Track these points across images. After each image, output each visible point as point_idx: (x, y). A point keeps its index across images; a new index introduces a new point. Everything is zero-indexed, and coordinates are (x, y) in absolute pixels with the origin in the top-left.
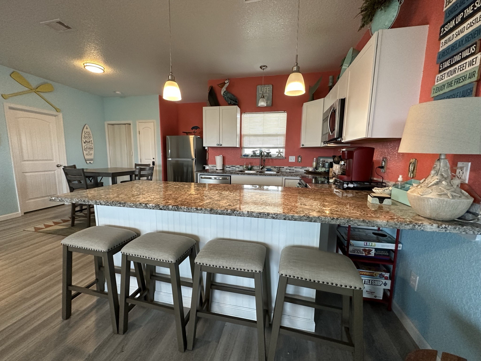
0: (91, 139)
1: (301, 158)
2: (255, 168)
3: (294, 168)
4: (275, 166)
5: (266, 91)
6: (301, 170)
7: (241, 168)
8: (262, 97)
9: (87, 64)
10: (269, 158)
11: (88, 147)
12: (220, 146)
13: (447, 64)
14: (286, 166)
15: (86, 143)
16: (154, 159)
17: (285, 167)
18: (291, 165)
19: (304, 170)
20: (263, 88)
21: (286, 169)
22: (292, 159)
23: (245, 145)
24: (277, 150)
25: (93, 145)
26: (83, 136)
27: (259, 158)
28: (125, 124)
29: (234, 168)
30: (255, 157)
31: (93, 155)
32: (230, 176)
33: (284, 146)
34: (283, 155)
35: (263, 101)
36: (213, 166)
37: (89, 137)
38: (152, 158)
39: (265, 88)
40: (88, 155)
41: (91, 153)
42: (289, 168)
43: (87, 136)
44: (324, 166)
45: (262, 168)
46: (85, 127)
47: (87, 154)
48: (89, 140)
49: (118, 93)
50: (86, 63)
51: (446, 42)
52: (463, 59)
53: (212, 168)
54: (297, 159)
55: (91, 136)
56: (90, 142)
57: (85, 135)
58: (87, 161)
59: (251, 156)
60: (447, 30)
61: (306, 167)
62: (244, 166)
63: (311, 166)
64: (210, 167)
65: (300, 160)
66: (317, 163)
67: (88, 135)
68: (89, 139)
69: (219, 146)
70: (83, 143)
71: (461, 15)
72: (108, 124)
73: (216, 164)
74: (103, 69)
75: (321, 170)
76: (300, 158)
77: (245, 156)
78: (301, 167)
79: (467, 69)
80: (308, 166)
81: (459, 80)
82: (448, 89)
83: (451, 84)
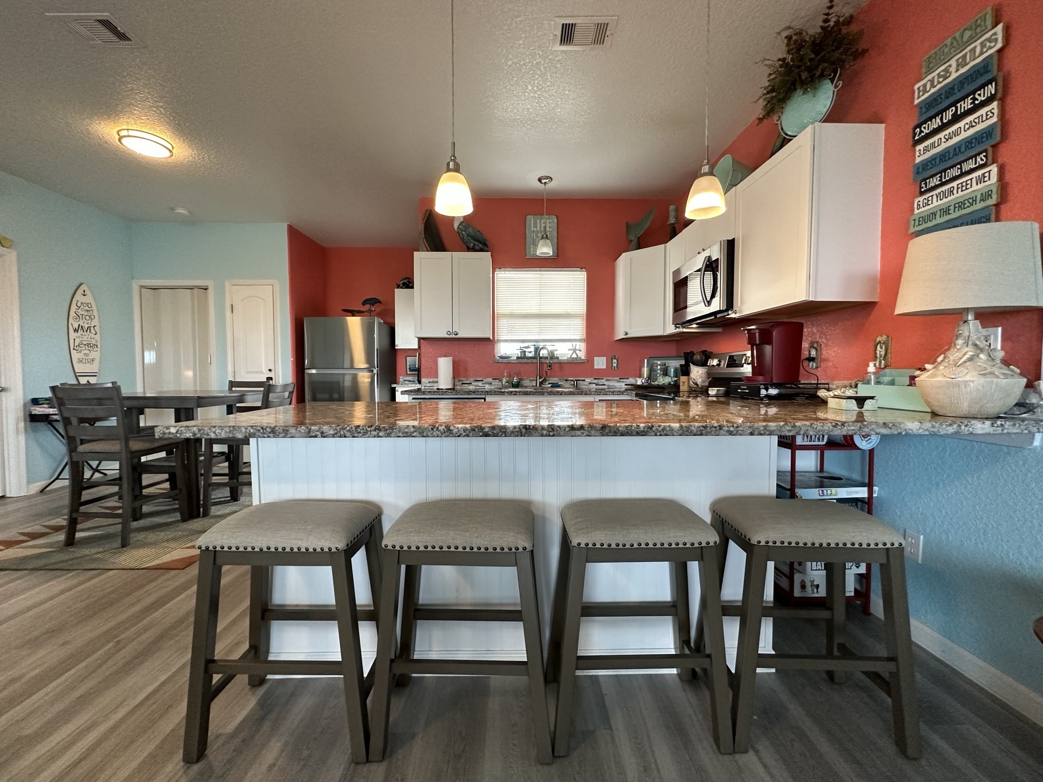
0: (95, 322)
1: (617, 361)
2: (526, 382)
3: (604, 380)
4: (566, 378)
5: (545, 227)
6: (618, 385)
7: (495, 385)
8: (543, 238)
9: (131, 133)
10: (555, 361)
11: (85, 343)
12: (454, 336)
13: (935, 181)
14: (589, 377)
15: (80, 332)
16: (270, 370)
17: (588, 380)
18: (599, 374)
19: (626, 385)
20: (538, 221)
21: (590, 383)
22: (600, 363)
23: (502, 334)
24: (569, 345)
25: (97, 337)
26: (72, 314)
27: (534, 361)
28: (191, 288)
29: (480, 384)
30: (524, 361)
31: (97, 362)
32: (485, 399)
33: (584, 337)
34: (582, 355)
35: (546, 245)
36: (433, 382)
37: (90, 316)
38: (265, 370)
39: (543, 221)
40: (84, 361)
41: (91, 357)
42: (596, 381)
43: (83, 313)
44: (665, 373)
45: (541, 383)
46: (80, 291)
47: (80, 361)
48: (88, 323)
49: (182, 211)
50: (128, 130)
51: (926, 150)
52: (963, 174)
53: (429, 385)
54: (609, 363)
55: (95, 313)
56: (92, 328)
57: (79, 310)
58: (79, 378)
59: (518, 358)
60: (926, 131)
61: (628, 379)
62: (504, 380)
63: (640, 376)
64: (425, 385)
65: (615, 365)
66: (651, 370)
67: (87, 311)
68: (89, 321)
69: (451, 336)
70: (71, 331)
71: (952, 110)
72: (142, 287)
73: (437, 377)
74: (170, 148)
75: (662, 381)
76: (615, 361)
77: (501, 357)
78: (618, 378)
79: (975, 187)
80: (631, 377)
81: (961, 205)
82: (939, 220)
83: (945, 212)
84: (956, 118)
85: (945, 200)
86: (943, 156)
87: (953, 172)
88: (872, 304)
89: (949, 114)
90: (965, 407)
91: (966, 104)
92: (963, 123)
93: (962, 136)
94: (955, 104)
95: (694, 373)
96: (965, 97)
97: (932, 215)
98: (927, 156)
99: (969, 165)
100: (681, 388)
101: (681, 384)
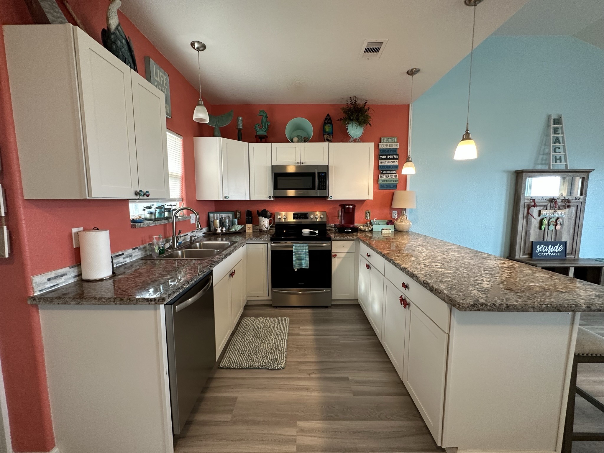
3: (195, 232)
5: (163, 81)
13: (385, 172)
20: (157, 70)
22: (193, 219)
33: (183, 196)
36: (56, 277)
39: (161, 73)
60: (382, 158)
79: (393, 178)
81: (391, 181)
82: (386, 183)
83: (388, 181)
84: (390, 159)
85: (387, 178)
86: (387, 167)
87: (389, 172)
89: (388, 157)
91: (392, 157)
92: (391, 161)
93: (391, 164)
94: (390, 155)
95: (265, 222)
96: (392, 155)
97: (384, 181)
98: (382, 164)
99: (392, 172)
100: (247, 231)
101: (247, 229)
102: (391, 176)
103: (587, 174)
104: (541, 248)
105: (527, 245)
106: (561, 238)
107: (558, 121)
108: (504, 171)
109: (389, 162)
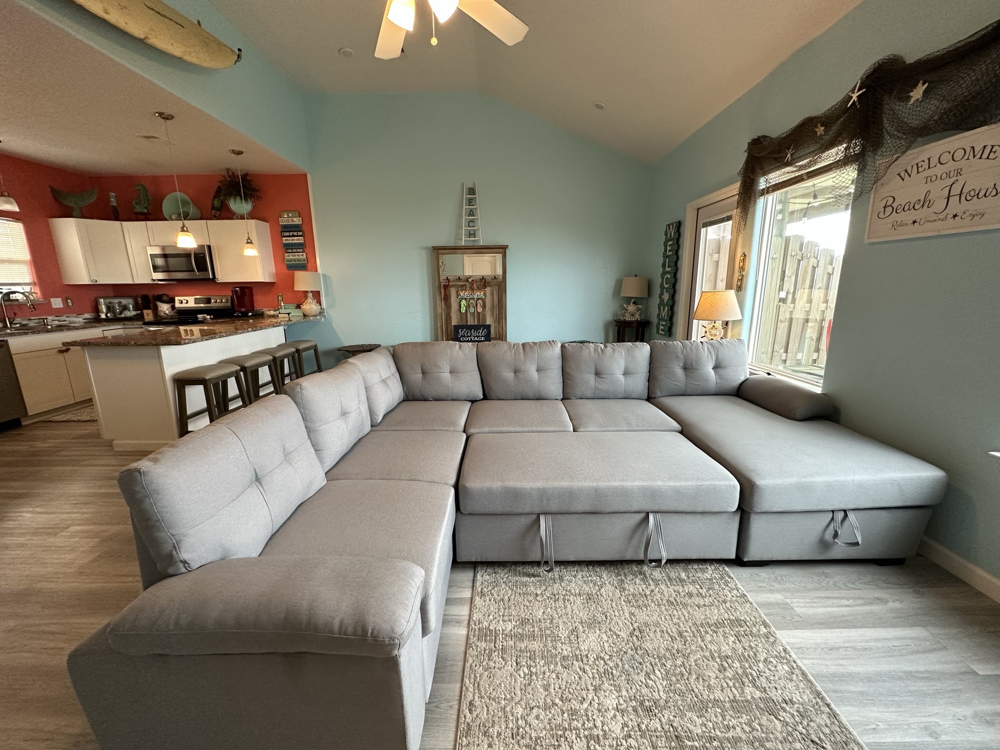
1: (71, 301)
3: (63, 317)
6: (76, 320)
13: (290, 251)
14: (50, 315)
17: (50, 318)
18: (58, 313)
19: (83, 319)
21: (53, 321)
22: (57, 303)
32: (7, 340)
33: (35, 280)
34: (39, 296)
35: (8, 204)
42: (57, 318)
51: (286, 240)
52: (297, 252)
54: (65, 301)
65: (70, 304)
76: (69, 301)
78: (75, 315)
79: (301, 257)
80: (85, 313)
81: (298, 260)
82: (293, 262)
83: (295, 261)
84: (293, 236)
85: (293, 257)
86: (292, 244)
87: (295, 251)
88: (275, 283)
89: (291, 234)
90: (314, 313)
91: (295, 234)
92: (295, 238)
93: (296, 242)
94: (293, 231)
95: (165, 308)
96: (295, 231)
97: (291, 260)
98: (286, 242)
99: (299, 250)
100: (145, 317)
101: (145, 315)
102: (298, 255)
103: (503, 250)
104: (463, 332)
105: (449, 329)
106: (485, 321)
107: (472, 191)
108: (423, 248)
109: (294, 240)
